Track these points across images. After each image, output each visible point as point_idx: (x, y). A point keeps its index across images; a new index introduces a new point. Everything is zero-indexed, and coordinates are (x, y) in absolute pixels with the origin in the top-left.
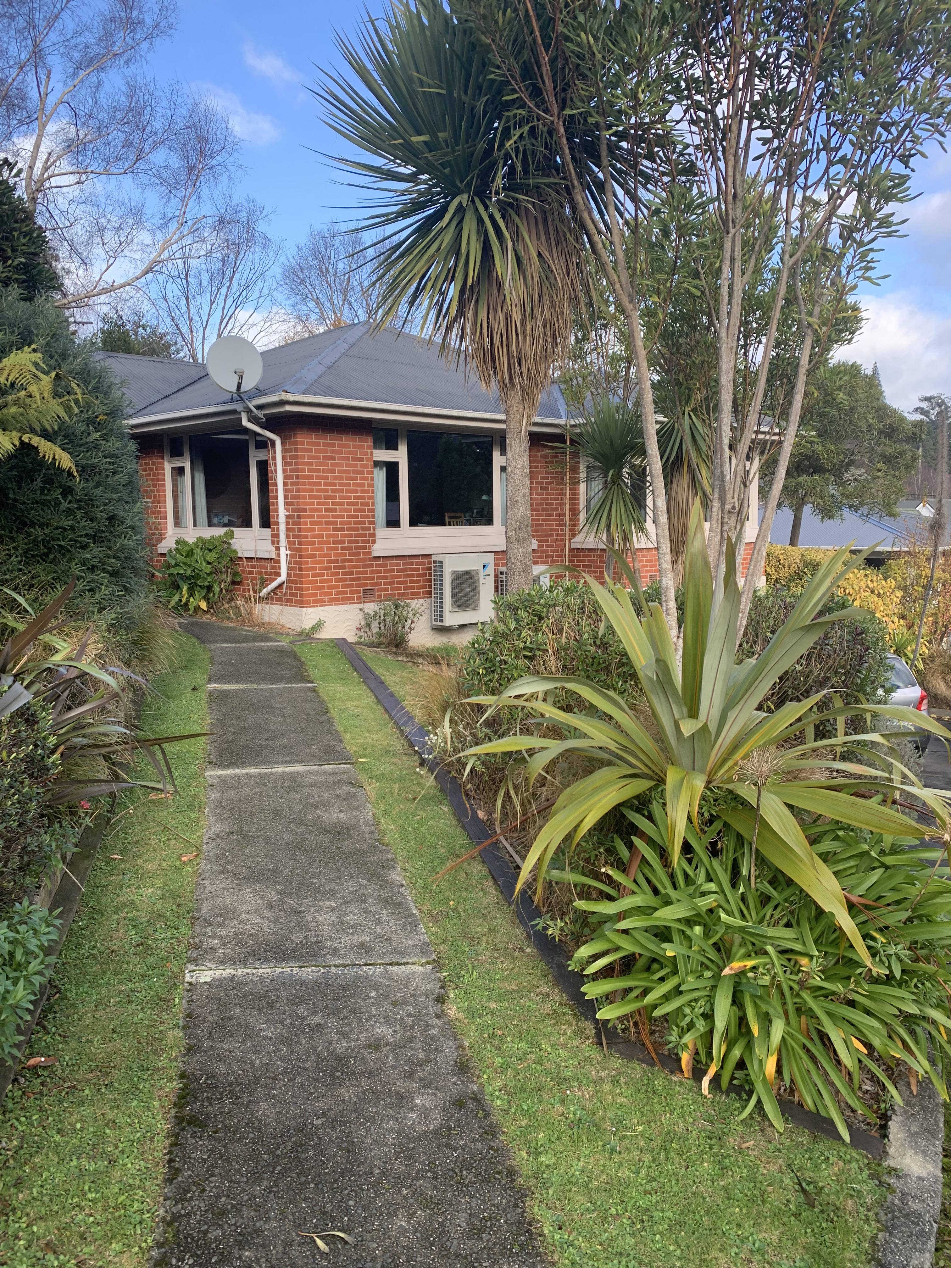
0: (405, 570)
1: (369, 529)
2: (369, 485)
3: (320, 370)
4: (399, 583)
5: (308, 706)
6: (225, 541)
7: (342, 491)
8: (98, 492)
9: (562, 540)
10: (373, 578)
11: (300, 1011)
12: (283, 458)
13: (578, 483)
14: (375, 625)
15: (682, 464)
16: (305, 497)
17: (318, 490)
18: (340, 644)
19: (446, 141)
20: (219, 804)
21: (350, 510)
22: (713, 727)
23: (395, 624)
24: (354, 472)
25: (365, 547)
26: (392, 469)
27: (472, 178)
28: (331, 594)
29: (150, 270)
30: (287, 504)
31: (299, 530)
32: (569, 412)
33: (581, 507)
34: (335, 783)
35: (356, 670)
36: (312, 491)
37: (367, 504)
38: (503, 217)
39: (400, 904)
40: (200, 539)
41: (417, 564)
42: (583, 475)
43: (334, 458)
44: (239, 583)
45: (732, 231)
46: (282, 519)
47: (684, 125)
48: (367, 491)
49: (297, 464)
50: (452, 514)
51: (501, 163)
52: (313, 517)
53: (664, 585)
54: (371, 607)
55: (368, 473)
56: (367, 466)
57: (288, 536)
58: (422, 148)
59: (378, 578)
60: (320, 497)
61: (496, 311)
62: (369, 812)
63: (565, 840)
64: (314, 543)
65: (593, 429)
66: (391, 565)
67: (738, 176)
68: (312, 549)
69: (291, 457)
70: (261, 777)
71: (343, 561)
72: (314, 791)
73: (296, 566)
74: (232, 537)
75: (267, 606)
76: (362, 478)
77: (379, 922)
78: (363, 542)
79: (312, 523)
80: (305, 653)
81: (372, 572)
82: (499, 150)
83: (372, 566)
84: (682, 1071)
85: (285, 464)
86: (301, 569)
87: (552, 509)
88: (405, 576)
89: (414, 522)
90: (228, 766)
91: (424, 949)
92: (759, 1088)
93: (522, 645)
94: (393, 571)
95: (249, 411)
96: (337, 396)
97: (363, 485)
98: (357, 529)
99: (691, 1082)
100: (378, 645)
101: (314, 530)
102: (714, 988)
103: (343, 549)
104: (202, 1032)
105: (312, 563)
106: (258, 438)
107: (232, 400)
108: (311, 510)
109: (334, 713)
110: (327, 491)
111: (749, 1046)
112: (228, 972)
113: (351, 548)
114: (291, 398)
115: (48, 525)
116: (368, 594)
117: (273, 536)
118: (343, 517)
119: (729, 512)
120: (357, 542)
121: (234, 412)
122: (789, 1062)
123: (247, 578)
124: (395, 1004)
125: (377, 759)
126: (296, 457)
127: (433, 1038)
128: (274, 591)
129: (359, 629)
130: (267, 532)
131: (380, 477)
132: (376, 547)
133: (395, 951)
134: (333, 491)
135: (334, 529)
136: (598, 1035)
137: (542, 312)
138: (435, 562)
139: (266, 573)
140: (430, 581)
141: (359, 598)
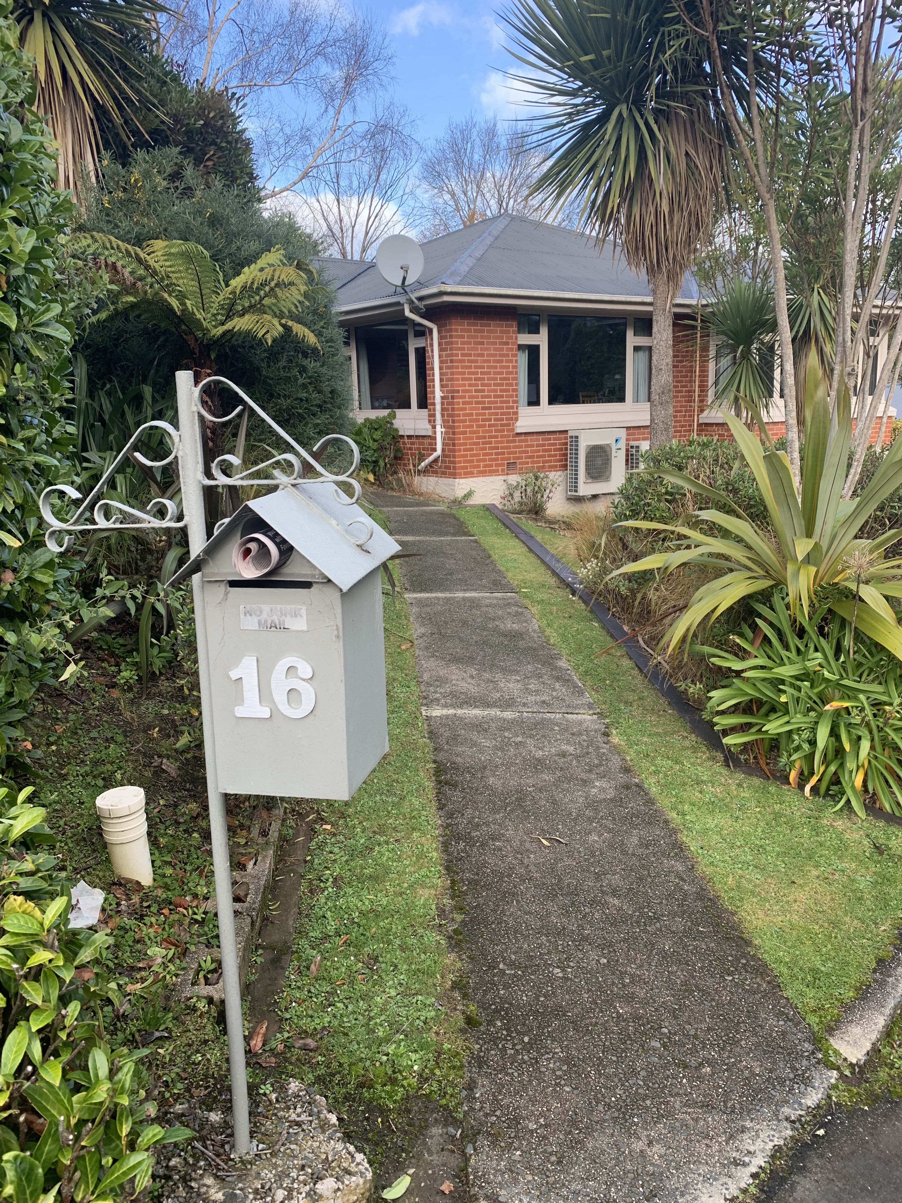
0: (544, 445)
1: (512, 408)
2: (513, 367)
3: (471, 262)
4: (538, 457)
5: (474, 553)
6: (388, 421)
7: (489, 373)
8: (324, 370)
9: (690, 416)
10: (515, 453)
11: (506, 734)
12: (440, 344)
13: (708, 361)
14: (517, 495)
15: (810, 339)
16: (458, 380)
17: (469, 373)
18: (489, 509)
19: (609, 58)
20: (419, 616)
21: (496, 391)
22: (824, 545)
23: (535, 493)
24: (500, 355)
25: (509, 425)
26: (533, 351)
27: (630, 91)
28: (479, 466)
29: (305, 175)
30: (442, 386)
31: (453, 409)
32: (700, 293)
33: (710, 383)
34: (505, 605)
35: (507, 527)
36: (464, 373)
37: (512, 385)
38: (656, 122)
39: (568, 680)
40: (367, 420)
41: (554, 439)
42: (712, 353)
43: (483, 343)
44: (400, 459)
45: (861, 124)
46: (438, 400)
47: (821, 29)
48: (511, 373)
49: (451, 349)
50: (585, 394)
51: (655, 73)
52: (464, 397)
53: (790, 438)
54: (514, 479)
55: (513, 355)
56: (512, 350)
57: (443, 415)
58: (589, 67)
59: (520, 452)
60: (471, 379)
61: (647, 205)
62: (535, 624)
63: (704, 619)
64: (465, 421)
65: (725, 307)
66: (531, 440)
67: (869, 72)
68: (464, 427)
69: (446, 343)
70: (448, 599)
71: (490, 437)
72: (490, 610)
73: (450, 443)
74: (394, 417)
75: (425, 478)
76: (507, 361)
77: (554, 689)
78: (507, 419)
79: (464, 403)
80: (462, 514)
81: (515, 447)
82: (654, 62)
83: (514, 441)
84: (789, 784)
85: (441, 350)
86: (454, 445)
87: (682, 386)
88: (544, 451)
89: (552, 401)
90: (421, 591)
91: (590, 706)
92: (849, 792)
93: (663, 490)
94: (533, 446)
95: (411, 302)
96: (488, 285)
97: (508, 367)
98: (502, 408)
99: (797, 790)
100: (520, 512)
101: (465, 409)
102: (816, 723)
103: (490, 426)
104: (442, 741)
105: (464, 439)
106: (417, 328)
107: (395, 293)
108: (463, 391)
109: (495, 557)
110: (477, 373)
111: (842, 765)
112: (451, 711)
113: (497, 425)
114: (449, 289)
115: (289, 397)
116: (511, 467)
117: (430, 416)
118: (490, 397)
119: (849, 374)
120: (502, 420)
121: (398, 304)
122: (873, 781)
123: (407, 454)
124: (573, 734)
125: (535, 590)
126: (451, 343)
127: (604, 754)
128: (431, 465)
129: (503, 498)
130: (425, 412)
131: (523, 359)
132: (518, 424)
133: (569, 706)
134: (482, 373)
135: (483, 408)
136: (726, 761)
137: (688, 204)
138: (571, 437)
139: (424, 449)
140: (566, 455)
141: (503, 470)
